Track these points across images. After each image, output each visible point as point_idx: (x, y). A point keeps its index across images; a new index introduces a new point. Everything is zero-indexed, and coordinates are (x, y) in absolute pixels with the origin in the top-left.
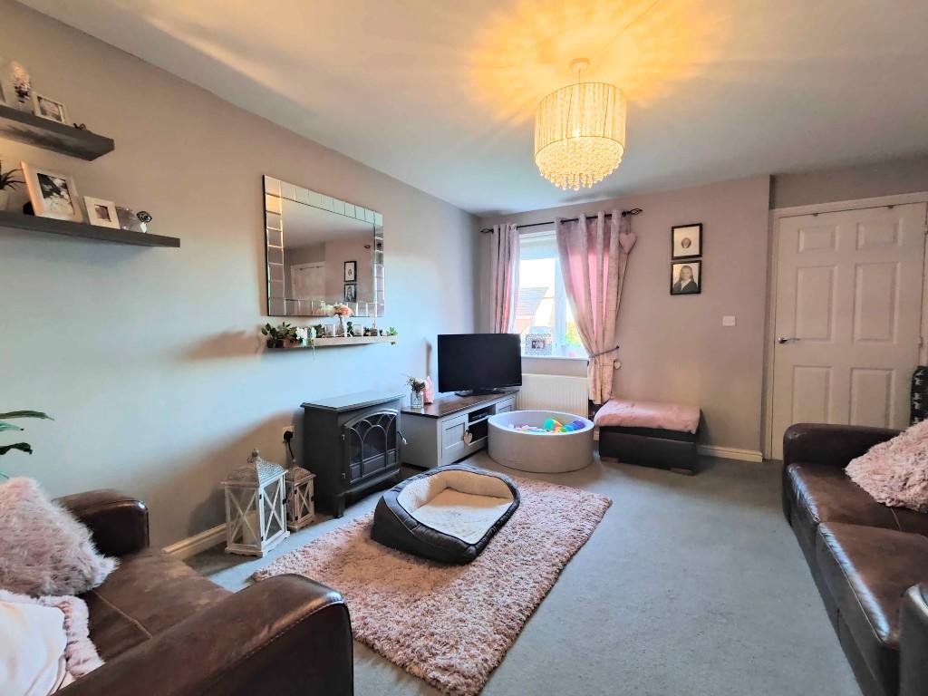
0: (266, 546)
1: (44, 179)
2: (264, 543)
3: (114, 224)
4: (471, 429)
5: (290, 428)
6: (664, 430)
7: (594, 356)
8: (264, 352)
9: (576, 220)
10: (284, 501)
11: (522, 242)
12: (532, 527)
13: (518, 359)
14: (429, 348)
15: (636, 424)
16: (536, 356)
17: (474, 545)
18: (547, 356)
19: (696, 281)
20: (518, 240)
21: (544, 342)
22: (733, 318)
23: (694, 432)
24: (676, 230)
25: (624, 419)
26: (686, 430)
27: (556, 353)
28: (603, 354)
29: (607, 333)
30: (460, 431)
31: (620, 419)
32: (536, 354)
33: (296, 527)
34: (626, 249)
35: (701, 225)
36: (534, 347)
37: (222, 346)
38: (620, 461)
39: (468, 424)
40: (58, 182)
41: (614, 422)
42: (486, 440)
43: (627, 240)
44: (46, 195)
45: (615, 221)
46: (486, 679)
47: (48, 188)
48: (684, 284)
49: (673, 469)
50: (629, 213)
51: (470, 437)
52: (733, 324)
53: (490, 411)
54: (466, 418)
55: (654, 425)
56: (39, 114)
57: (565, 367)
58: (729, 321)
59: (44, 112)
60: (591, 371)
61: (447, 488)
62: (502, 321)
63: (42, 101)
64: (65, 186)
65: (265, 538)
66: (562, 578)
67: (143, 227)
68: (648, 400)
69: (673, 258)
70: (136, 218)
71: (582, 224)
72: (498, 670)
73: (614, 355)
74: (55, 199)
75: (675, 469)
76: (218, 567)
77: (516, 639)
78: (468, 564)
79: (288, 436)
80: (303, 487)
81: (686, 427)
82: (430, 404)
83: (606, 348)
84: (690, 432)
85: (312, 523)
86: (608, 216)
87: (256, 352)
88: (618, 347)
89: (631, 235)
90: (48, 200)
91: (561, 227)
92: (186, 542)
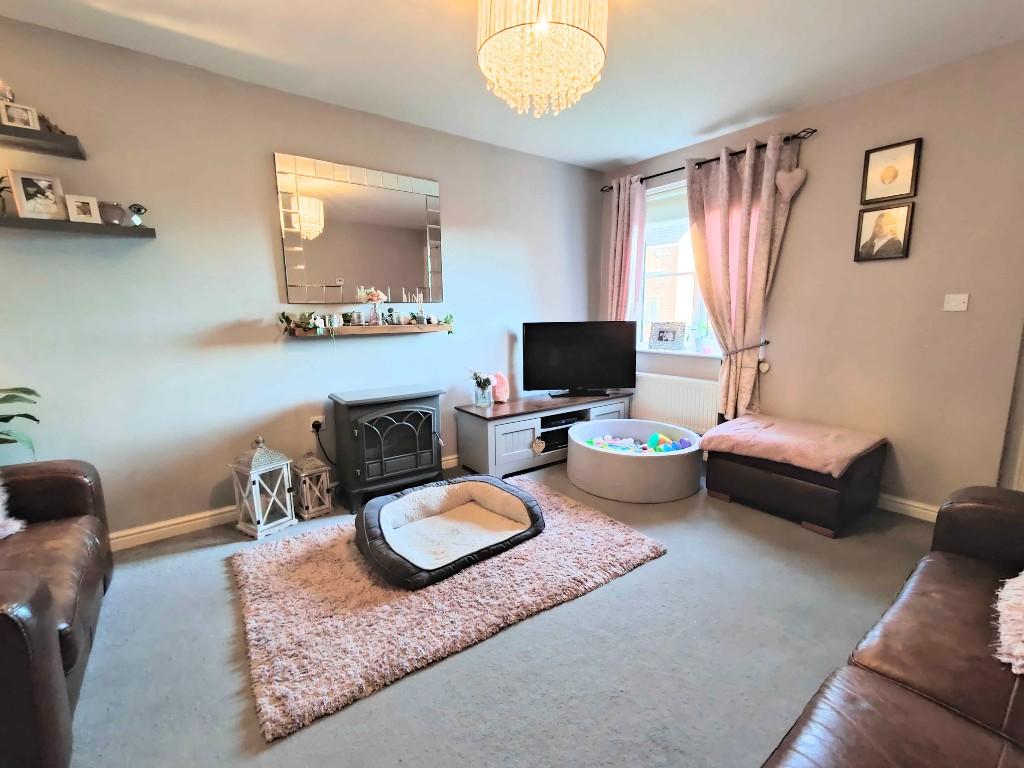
0: (262, 529)
1: (27, 183)
2: (261, 527)
3: (95, 218)
4: (544, 437)
5: (320, 418)
6: (793, 466)
7: (729, 355)
8: (286, 341)
9: (718, 159)
10: (290, 490)
11: (649, 200)
12: (527, 564)
13: (633, 354)
14: (513, 339)
15: (755, 452)
16: (662, 351)
17: (428, 571)
18: (676, 352)
19: (901, 237)
20: (643, 198)
21: (674, 333)
22: (964, 297)
23: (836, 475)
24: (873, 156)
25: (738, 444)
26: (825, 471)
27: (688, 348)
28: (743, 350)
29: (750, 321)
30: (528, 437)
31: (732, 443)
32: (663, 348)
33: (306, 516)
34: (787, 195)
35: (919, 143)
36: (660, 338)
37: (239, 334)
38: (733, 499)
39: (539, 431)
40: (43, 184)
41: (724, 447)
42: (567, 451)
43: (787, 182)
44: (29, 197)
45: (770, 154)
46: (307, 722)
47: (32, 190)
48: (879, 244)
49: (804, 523)
50: (795, 137)
51: (543, 445)
52: (963, 307)
53: (582, 416)
54: (538, 422)
55: (778, 458)
56: (6, 122)
57: (694, 367)
58: (956, 302)
59: (11, 119)
60: (723, 373)
61: (472, 501)
62: (620, 305)
63: (10, 110)
64: (50, 187)
65: (262, 523)
66: (501, 635)
67: (137, 220)
68: (806, 421)
69: (864, 202)
70: (128, 211)
71: (723, 165)
72: (330, 719)
73: (761, 353)
74: (39, 200)
75: (810, 525)
76: (218, 541)
77: (379, 690)
78: (413, 591)
79: (317, 426)
80: (316, 479)
81: (826, 465)
82: (501, 403)
83: (748, 343)
84: (829, 475)
85: (327, 514)
86: (761, 147)
87: (276, 340)
88: (767, 343)
89: (798, 174)
90: (32, 202)
91: (697, 172)
92: (208, 513)
